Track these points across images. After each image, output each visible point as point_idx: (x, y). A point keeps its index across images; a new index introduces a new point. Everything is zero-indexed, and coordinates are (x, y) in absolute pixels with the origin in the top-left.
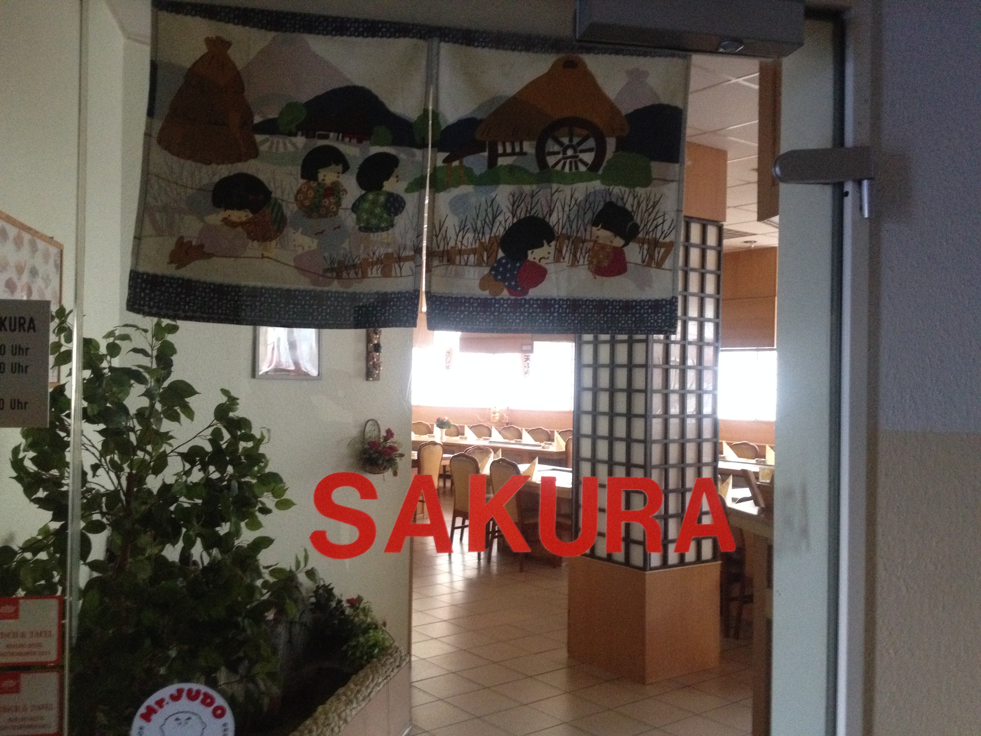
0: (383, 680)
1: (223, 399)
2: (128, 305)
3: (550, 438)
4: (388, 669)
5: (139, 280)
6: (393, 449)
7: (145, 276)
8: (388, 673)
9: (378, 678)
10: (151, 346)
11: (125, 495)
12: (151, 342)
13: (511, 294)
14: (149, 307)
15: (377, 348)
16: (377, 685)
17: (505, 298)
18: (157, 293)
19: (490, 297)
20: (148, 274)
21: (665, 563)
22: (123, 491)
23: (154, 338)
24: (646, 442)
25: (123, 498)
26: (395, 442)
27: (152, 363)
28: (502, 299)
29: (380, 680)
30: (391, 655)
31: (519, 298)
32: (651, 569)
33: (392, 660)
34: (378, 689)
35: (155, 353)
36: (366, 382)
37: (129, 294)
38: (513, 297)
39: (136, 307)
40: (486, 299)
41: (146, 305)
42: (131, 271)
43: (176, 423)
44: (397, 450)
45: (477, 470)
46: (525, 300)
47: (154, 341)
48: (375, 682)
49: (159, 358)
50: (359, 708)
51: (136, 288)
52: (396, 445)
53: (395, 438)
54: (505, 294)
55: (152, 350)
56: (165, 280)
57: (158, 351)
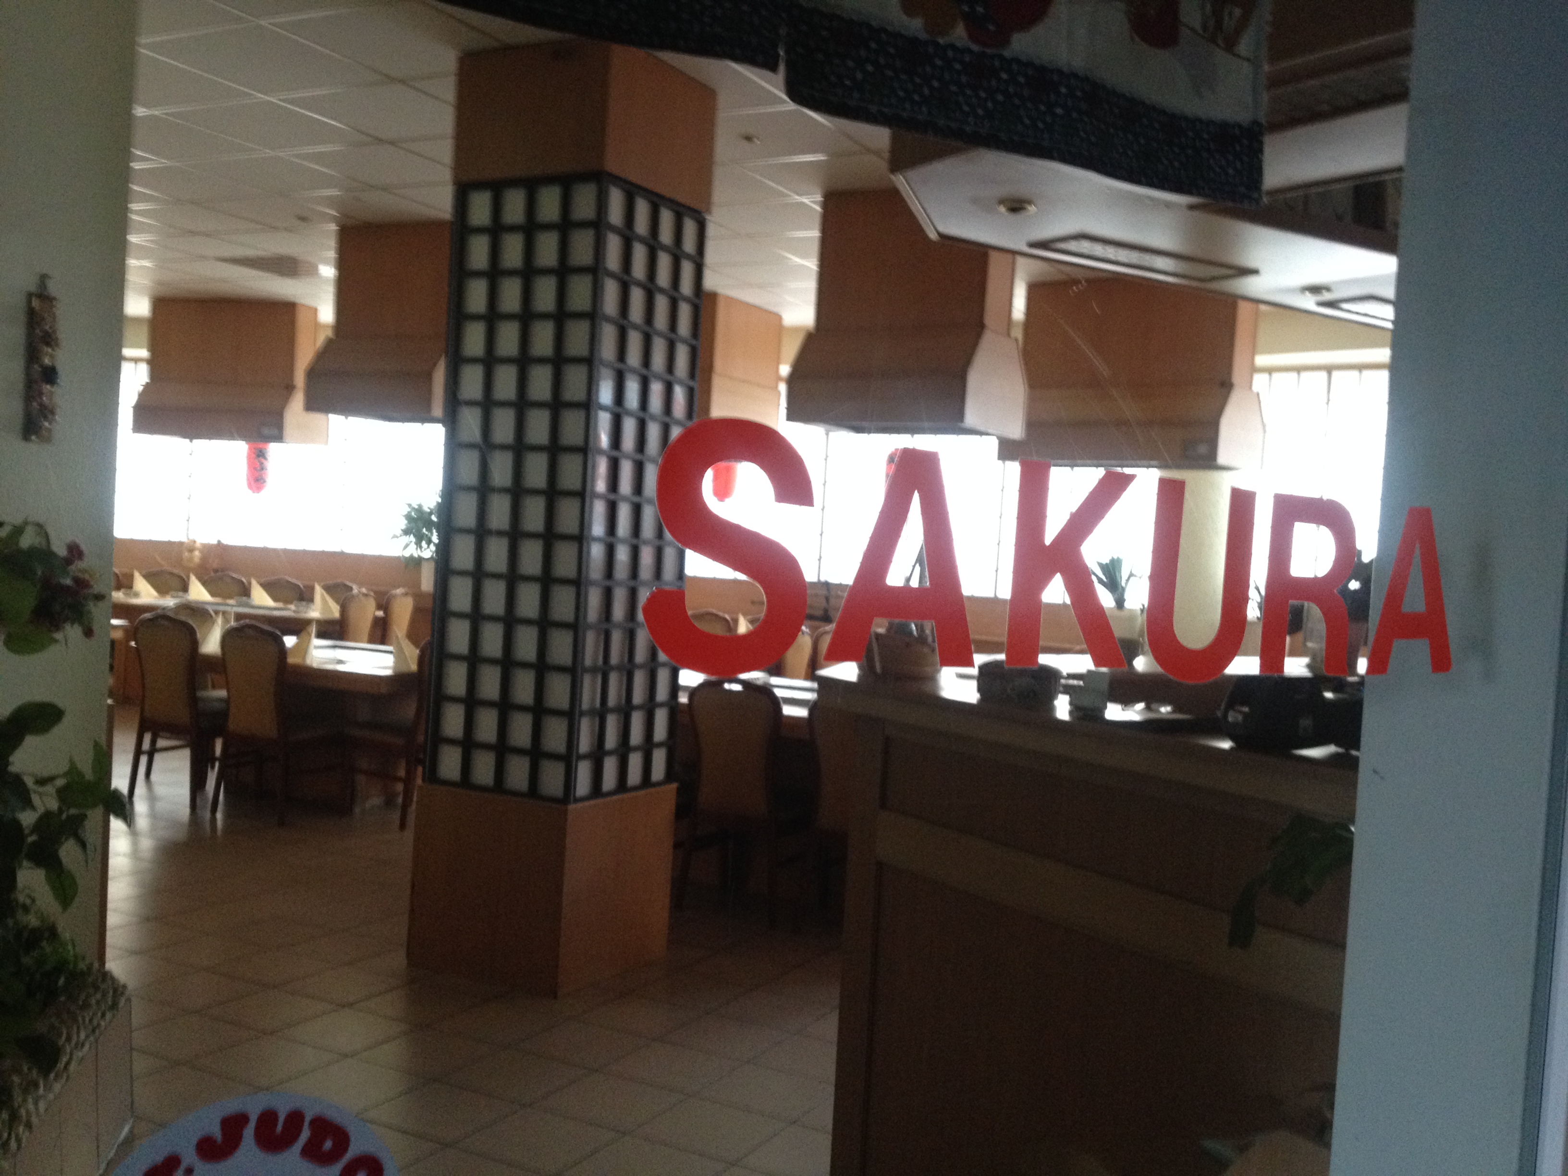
0: (87, 1037)
3: (305, 596)
4: (95, 1014)
6: (81, 583)
8: (95, 1022)
9: (78, 1033)
13: (972, 37)
15: (50, 375)
16: (80, 1045)
17: (959, 44)
19: (923, 36)
21: (596, 789)
24: (578, 583)
26: (85, 571)
28: (953, 46)
29: (83, 1036)
30: (97, 988)
31: (989, 51)
32: (577, 800)
33: (99, 996)
34: (80, 1054)
36: (23, 444)
38: (975, 48)
40: (914, 41)
44: (91, 587)
45: (195, 644)
46: (1002, 58)
48: (74, 1042)
50: (51, 1096)
52: (87, 577)
53: (88, 562)
54: (959, 34)
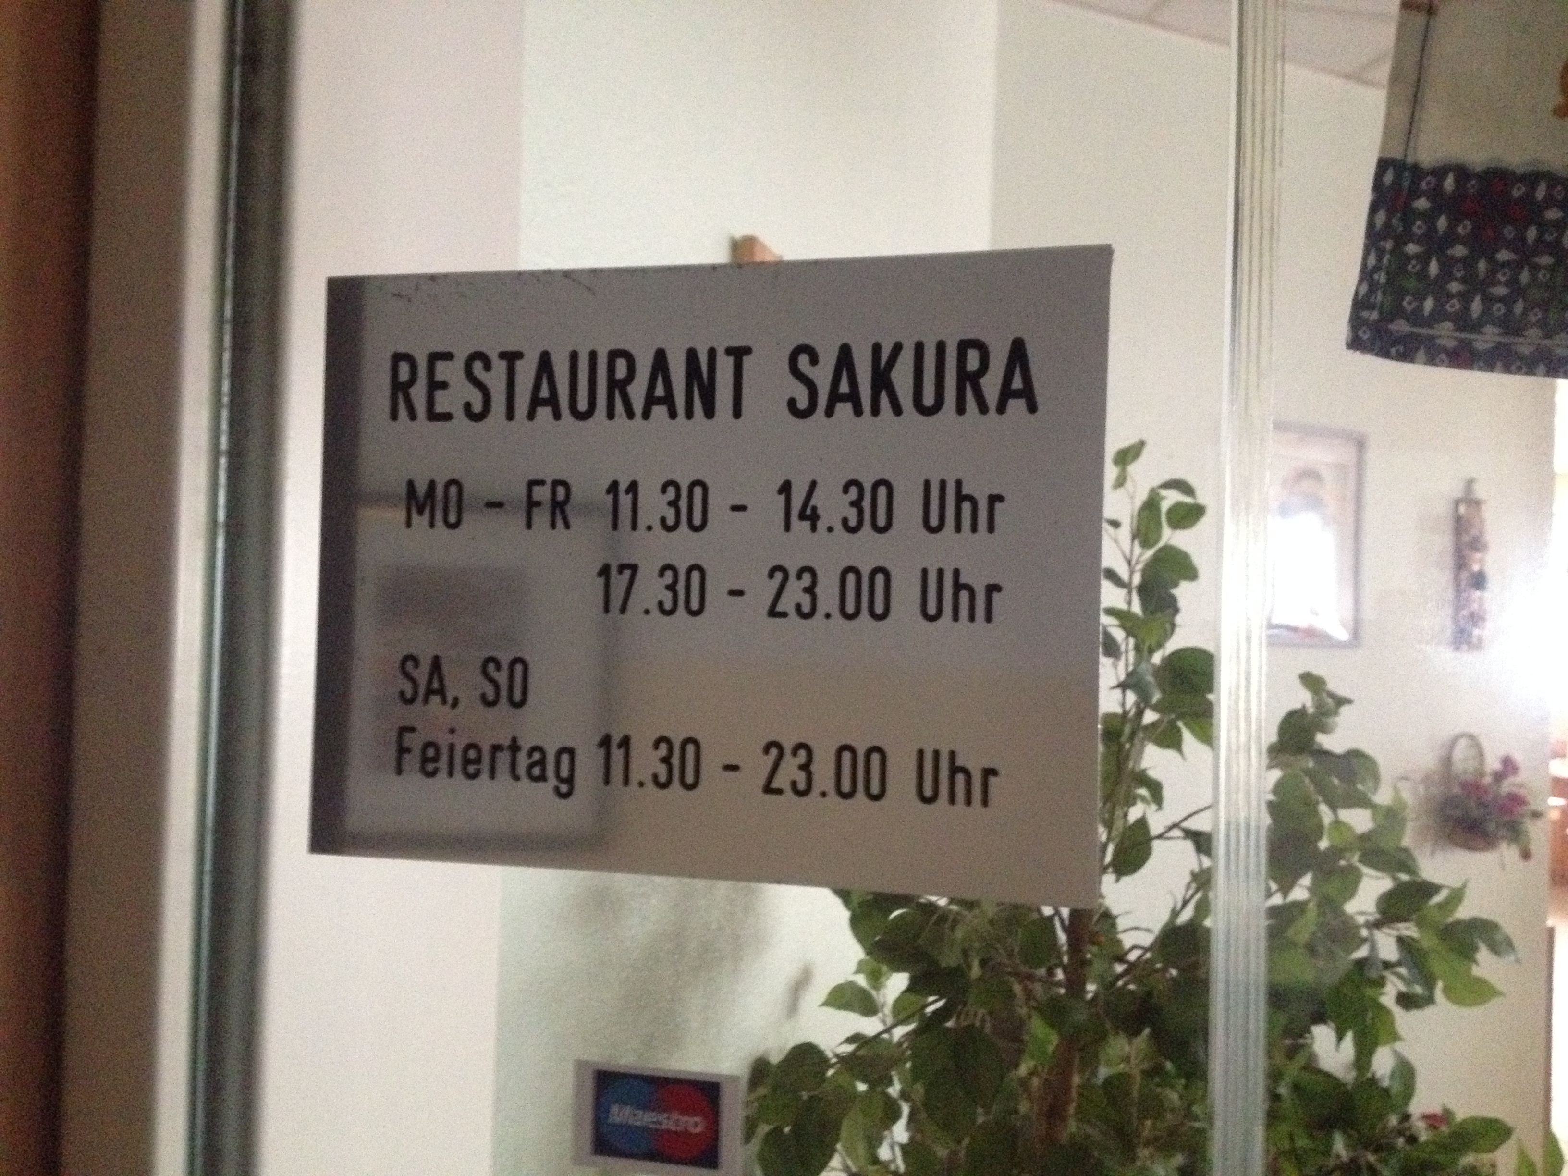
1: (1303, 698)
2: (1356, 322)
5: (1422, 204)
6: (1516, 800)
7: (1449, 183)
10: (1129, 562)
11: (1066, 930)
12: (1127, 552)
14: (1463, 322)
15: (1479, 581)
18: (1504, 255)
20: (1462, 172)
22: (1062, 921)
23: (1136, 543)
25: (1062, 937)
26: (1521, 786)
27: (1129, 603)
35: (1137, 579)
36: (1453, 654)
37: (1366, 274)
39: (1400, 327)
41: (1447, 317)
42: (1383, 165)
43: (1170, 753)
44: (1526, 803)
47: (1138, 550)
49: (1144, 590)
51: (1400, 241)
52: (1522, 790)
53: (1523, 776)
55: (1132, 573)
56: (1541, 193)
57: (1143, 576)
